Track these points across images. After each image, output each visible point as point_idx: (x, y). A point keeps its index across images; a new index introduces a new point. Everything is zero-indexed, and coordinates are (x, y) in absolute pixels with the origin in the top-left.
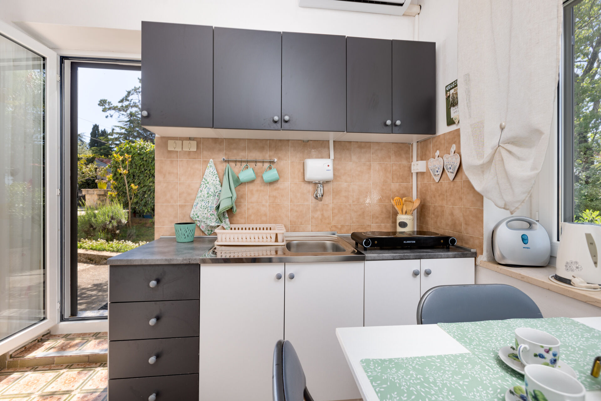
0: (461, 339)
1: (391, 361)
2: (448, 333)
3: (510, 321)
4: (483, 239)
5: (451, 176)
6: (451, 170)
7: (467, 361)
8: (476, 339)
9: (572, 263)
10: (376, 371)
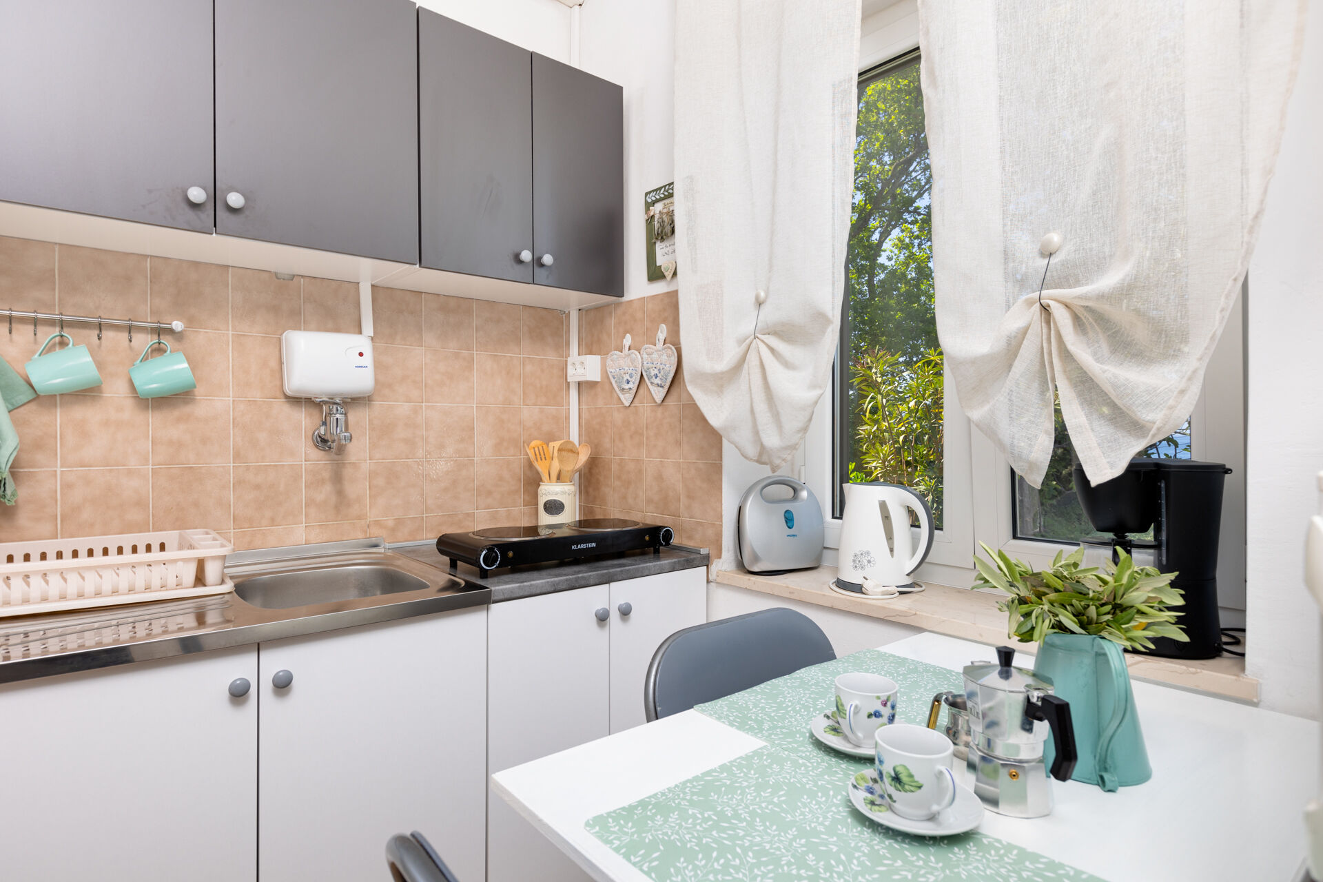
0: (743, 723)
1: (643, 804)
2: (719, 718)
3: (801, 673)
4: (721, 525)
5: (659, 394)
6: (658, 381)
7: (769, 761)
8: (765, 719)
9: (862, 554)
10: (626, 834)
